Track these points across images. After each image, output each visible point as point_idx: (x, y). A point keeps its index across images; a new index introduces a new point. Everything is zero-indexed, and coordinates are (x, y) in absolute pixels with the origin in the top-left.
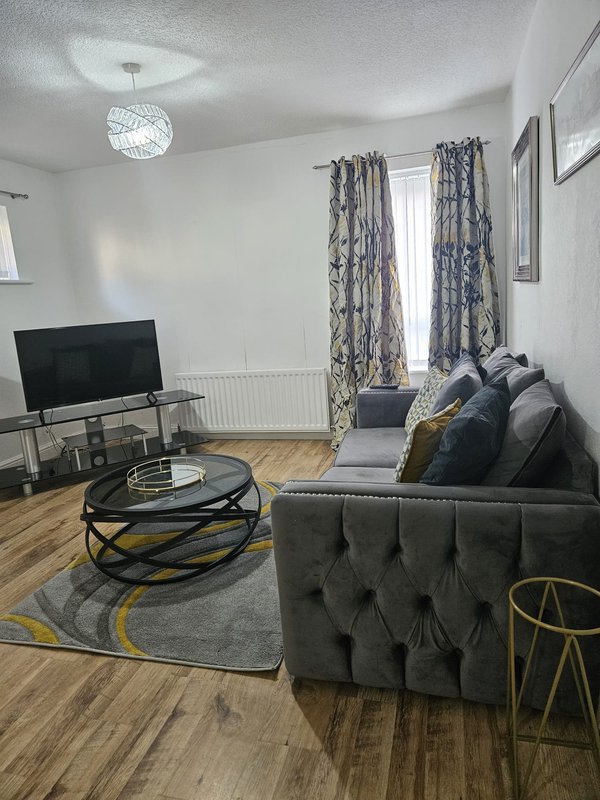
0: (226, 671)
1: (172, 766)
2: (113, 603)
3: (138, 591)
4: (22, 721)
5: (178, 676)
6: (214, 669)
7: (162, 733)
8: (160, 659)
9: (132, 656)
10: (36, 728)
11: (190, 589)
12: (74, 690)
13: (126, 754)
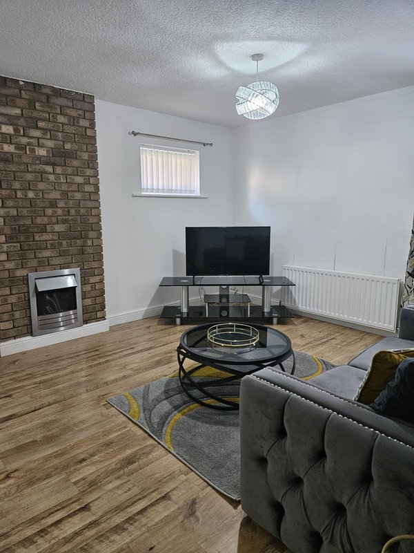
0: (210, 485)
1: (144, 529)
2: (176, 408)
3: (194, 406)
4: (97, 458)
5: (182, 473)
6: (203, 479)
7: (152, 505)
8: (178, 456)
9: (166, 447)
10: (99, 466)
11: (222, 418)
12: (128, 452)
13: (128, 507)
